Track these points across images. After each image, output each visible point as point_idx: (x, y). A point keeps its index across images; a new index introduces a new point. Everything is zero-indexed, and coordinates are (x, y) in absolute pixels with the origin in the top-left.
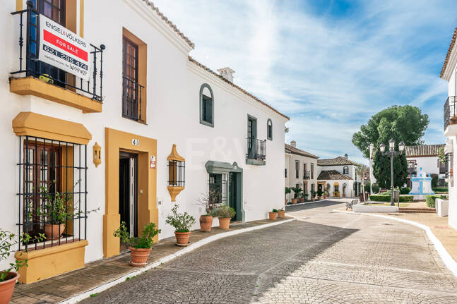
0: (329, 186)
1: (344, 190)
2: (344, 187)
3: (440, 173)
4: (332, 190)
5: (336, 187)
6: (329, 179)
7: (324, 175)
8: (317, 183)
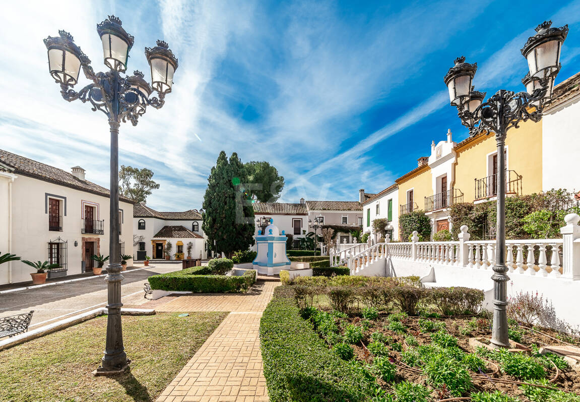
0: (170, 245)
1: (189, 252)
2: (190, 248)
3: (295, 234)
4: (174, 251)
5: (180, 248)
6: (171, 236)
7: (166, 232)
8: (153, 241)
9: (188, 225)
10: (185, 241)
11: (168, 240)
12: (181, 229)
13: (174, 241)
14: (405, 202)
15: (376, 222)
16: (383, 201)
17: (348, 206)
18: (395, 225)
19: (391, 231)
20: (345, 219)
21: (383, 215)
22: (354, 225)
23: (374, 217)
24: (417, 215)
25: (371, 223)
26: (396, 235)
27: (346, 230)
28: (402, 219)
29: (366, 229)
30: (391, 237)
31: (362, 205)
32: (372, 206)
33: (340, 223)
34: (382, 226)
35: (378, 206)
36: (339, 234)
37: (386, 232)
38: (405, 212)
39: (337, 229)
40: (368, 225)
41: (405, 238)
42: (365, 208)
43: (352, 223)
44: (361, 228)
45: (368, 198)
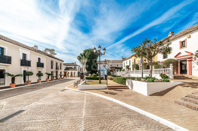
1: (74, 74)
4: (70, 74)
7: (67, 69)
8: (64, 72)
9: (73, 67)
10: (73, 72)
11: (68, 71)
12: (71, 68)
13: (70, 72)
14: (134, 61)
15: (126, 66)
16: (128, 61)
17: (118, 61)
18: (131, 67)
19: (130, 68)
20: (118, 65)
21: (128, 64)
22: (120, 67)
23: (126, 65)
24: (136, 65)
25: (125, 66)
26: (131, 69)
27: (118, 68)
28: (133, 65)
29: (124, 68)
30: (130, 70)
31: (122, 61)
32: (125, 62)
33: (116, 66)
34: (128, 67)
35: (127, 62)
36: (116, 69)
37: (129, 69)
38: (133, 64)
39: (116, 68)
40: (124, 67)
41: (133, 70)
42: (123, 62)
43: (119, 66)
44: (122, 68)
45: (124, 59)
